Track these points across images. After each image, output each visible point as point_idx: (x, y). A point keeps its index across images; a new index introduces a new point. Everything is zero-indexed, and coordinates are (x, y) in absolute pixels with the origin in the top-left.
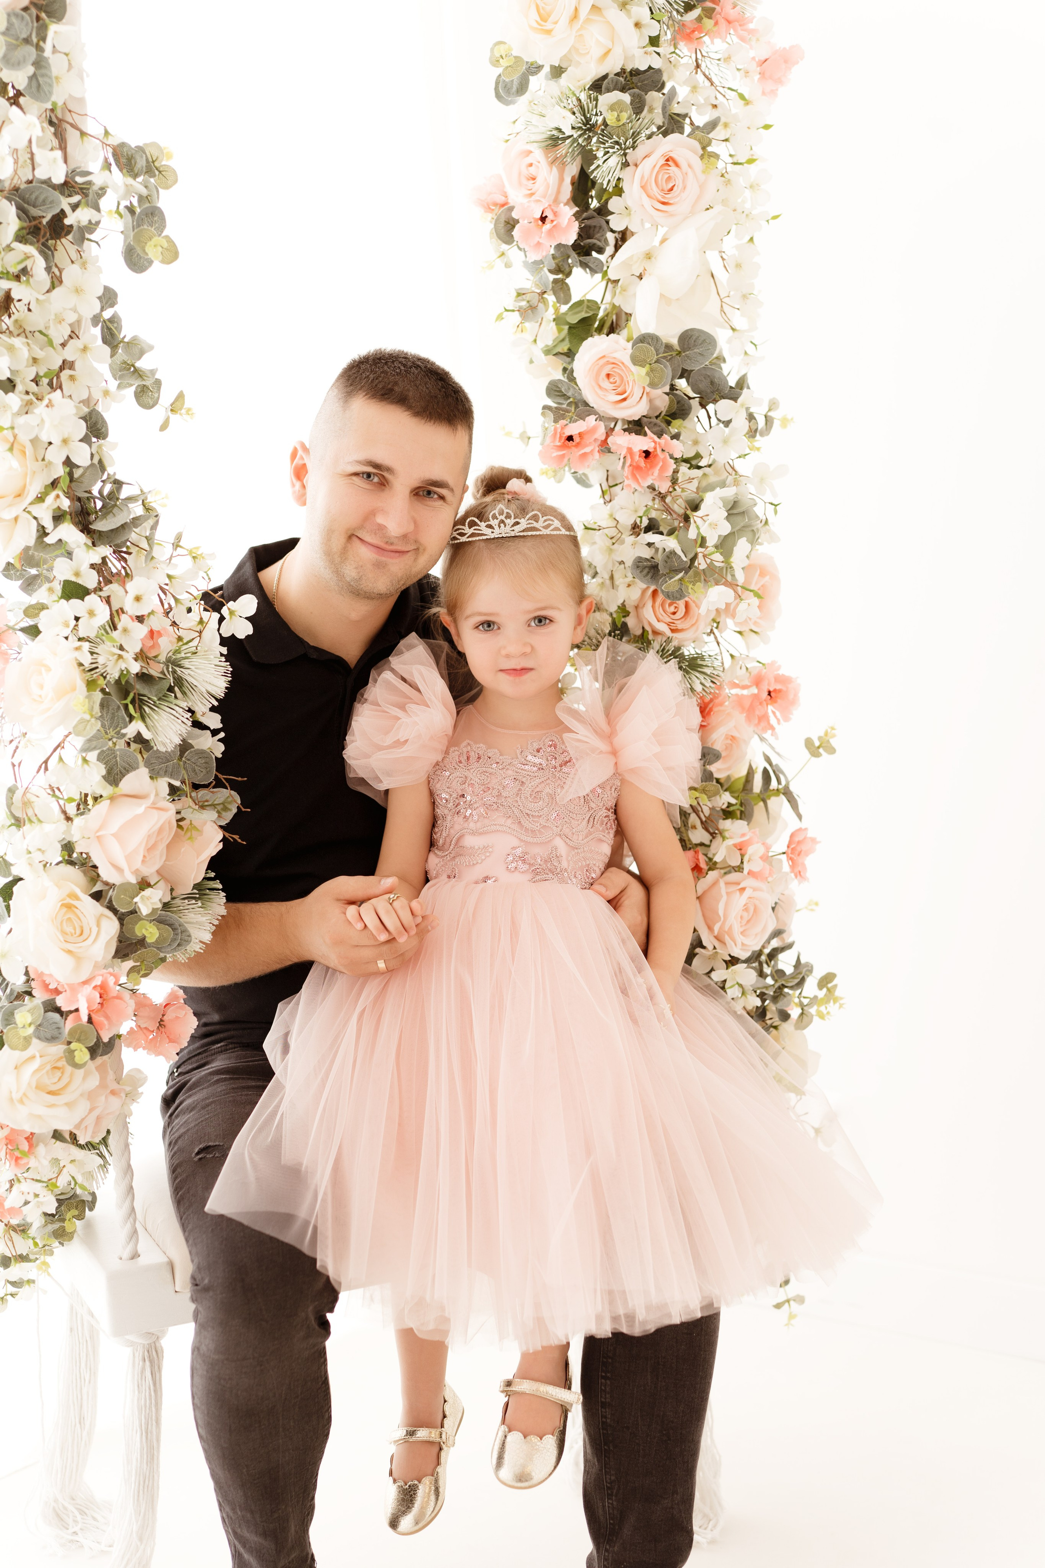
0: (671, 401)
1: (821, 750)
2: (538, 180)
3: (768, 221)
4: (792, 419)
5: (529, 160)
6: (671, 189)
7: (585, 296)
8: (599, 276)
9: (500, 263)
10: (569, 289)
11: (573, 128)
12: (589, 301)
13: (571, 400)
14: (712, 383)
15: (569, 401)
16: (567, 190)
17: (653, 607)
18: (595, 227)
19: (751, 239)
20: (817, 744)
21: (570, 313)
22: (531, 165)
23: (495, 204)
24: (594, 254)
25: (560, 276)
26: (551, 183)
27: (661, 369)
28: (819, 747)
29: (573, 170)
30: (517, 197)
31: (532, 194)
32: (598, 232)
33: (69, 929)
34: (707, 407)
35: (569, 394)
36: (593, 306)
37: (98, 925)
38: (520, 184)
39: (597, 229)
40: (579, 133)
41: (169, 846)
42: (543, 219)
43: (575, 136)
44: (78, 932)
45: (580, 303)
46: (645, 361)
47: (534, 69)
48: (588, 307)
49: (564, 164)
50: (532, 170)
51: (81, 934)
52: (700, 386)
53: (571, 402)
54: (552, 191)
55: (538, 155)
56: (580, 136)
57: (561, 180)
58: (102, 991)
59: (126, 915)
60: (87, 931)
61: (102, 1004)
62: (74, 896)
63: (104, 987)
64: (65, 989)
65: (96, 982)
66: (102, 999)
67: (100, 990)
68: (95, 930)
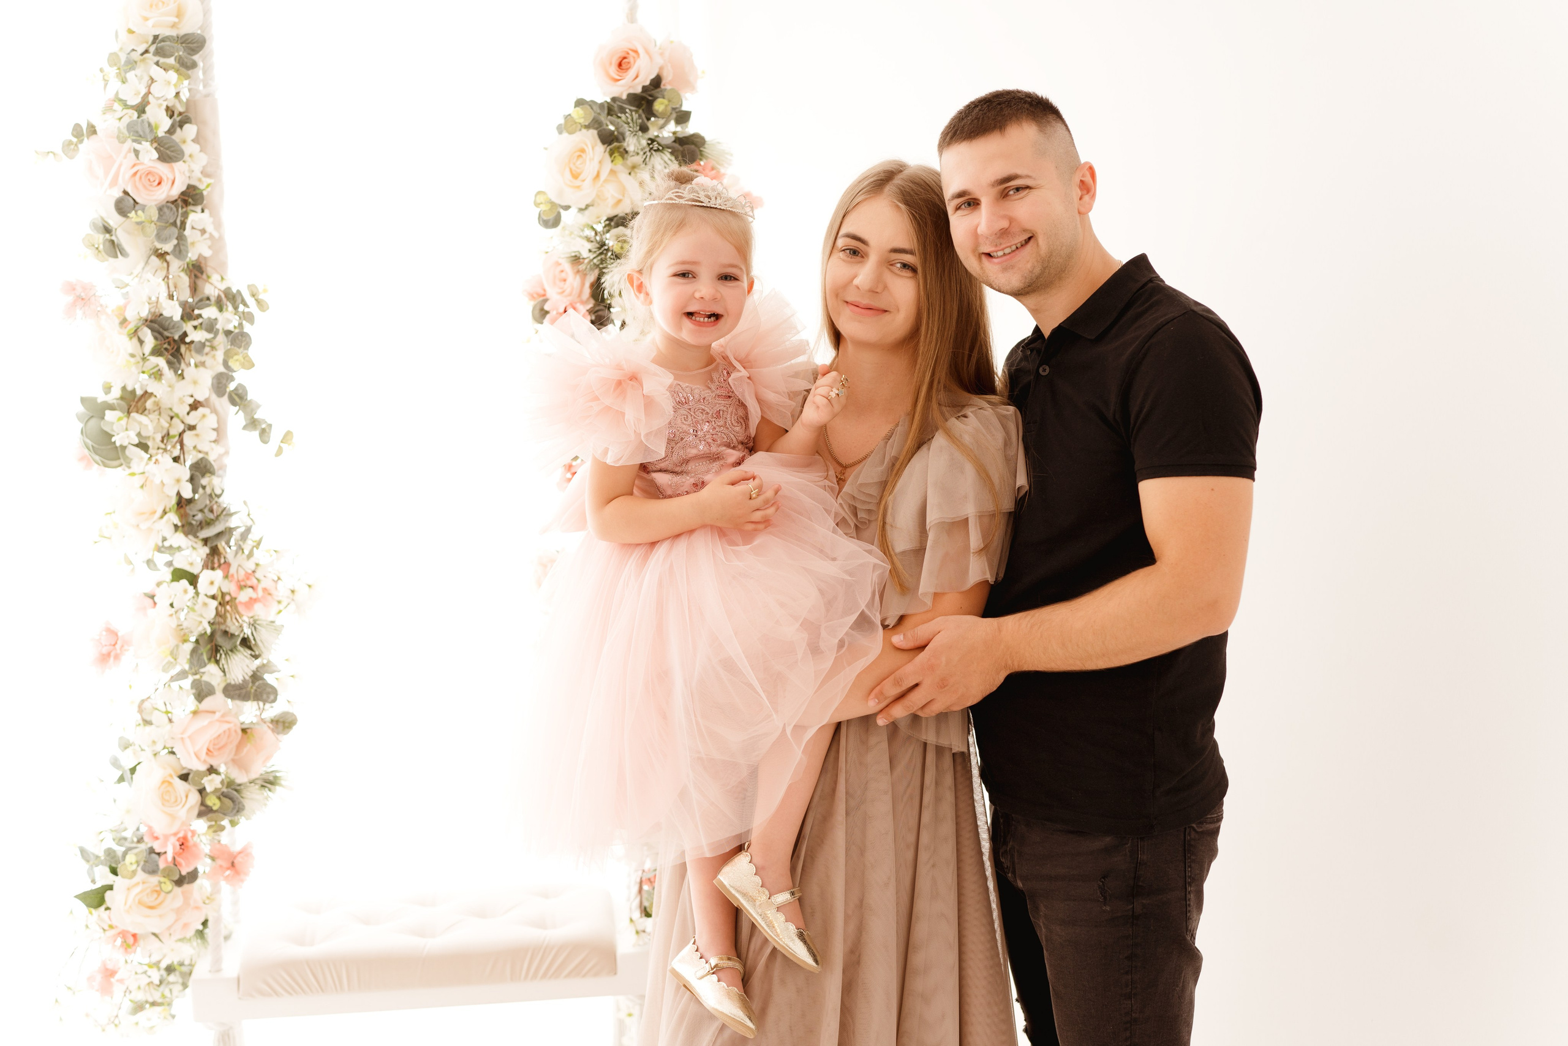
2: (568, 282)
5: (560, 268)
11: (590, 251)
16: (587, 291)
22: (562, 271)
29: (592, 278)
30: (552, 293)
31: (563, 292)
33: (167, 797)
37: (187, 797)
40: (595, 255)
43: (592, 257)
44: (173, 800)
47: (567, 208)
49: (585, 275)
50: (563, 275)
51: (176, 801)
54: (577, 290)
55: (567, 267)
56: (594, 258)
57: (583, 284)
58: (184, 841)
59: (202, 791)
60: (179, 800)
61: (183, 850)
62: (171, 776)
63: (185, 838)
64: (161, 837)
65: (181, 835)
66: (183, 847)
67: (182, 840)
68: (184, 799)
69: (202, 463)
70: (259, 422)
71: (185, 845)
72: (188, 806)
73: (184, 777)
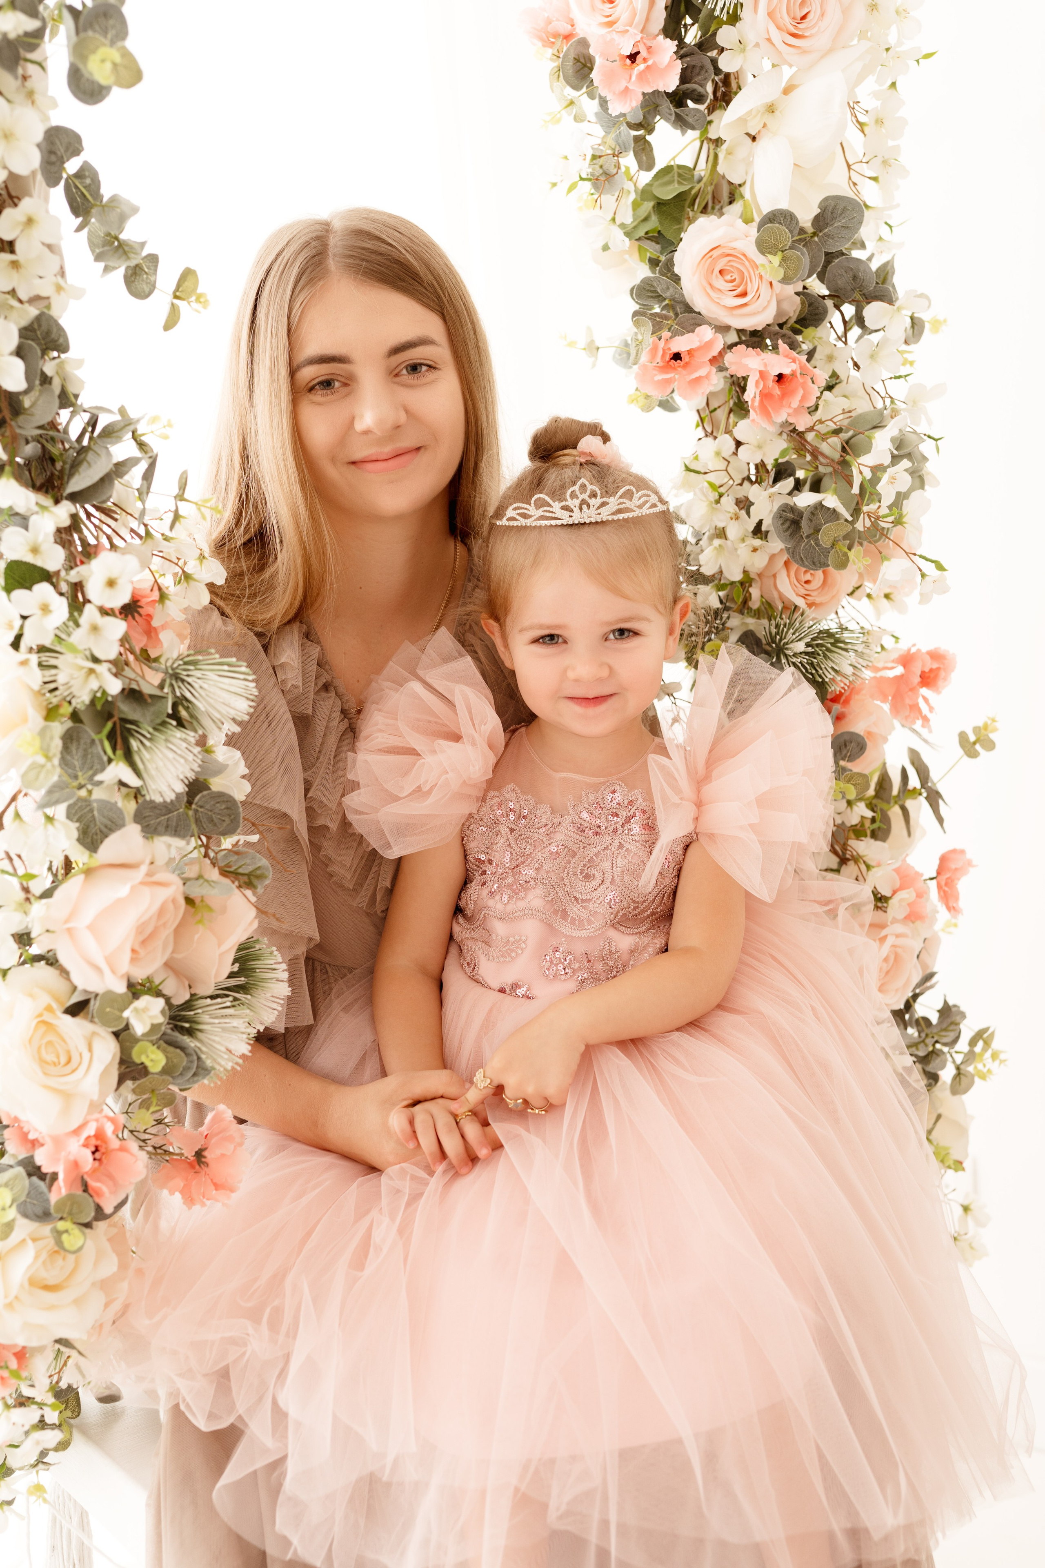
0: (803, 303)
1: (978, 747)
3: (918, 61)
4: (945, 321)
6: (803, 18)
7: (673, 159)
8: (693, 135)
9: (567, 118)
10: (651, 150)
12: (679, 167)
13: (667, 302)
14: (855, 278)
15: (664, 304)
16: (660, 17)
17: (789, 576)
18: (694, 66)
19: (893, 85)
20: (972, 738)
21: (657, 183)
23: (556, 35)
24: (690, 103)
25: (641, 132)
26: (639, 7)
27: (798, 257)
28: (974, 743)
30: (590, 27)
31: (613, 23)
32: (699, 74)
33: (51, 1058)
34: (842, 308)
35: (668, 294)
36: (684, 173)
37: (90, 1049)
38: (593, 8)
39: (697, 70)
41: (177, 931)
42: (633, 57)
44: (63, 1060)
45: (668, 170)
46: (776, 247)
48: (680, 175)
51: (69, 1061)
52: (839, 282)
53: (667, 305)
54: (640, 18)
58: (98, 1143)
59: (122, 1034)
60: (75, 1059)
61: (100, 1160)
62: (49, 1009)
63: (99, 1135)
64: (48, 1142)
65: (91, 1130)
66: (97, 1155)
67: (94, 1142)
68: (86, 1055)
69: (40, 326)
70: (131, 247)
71: (102, 1150)
72: (98, 1067)
73: (77, 1009)
